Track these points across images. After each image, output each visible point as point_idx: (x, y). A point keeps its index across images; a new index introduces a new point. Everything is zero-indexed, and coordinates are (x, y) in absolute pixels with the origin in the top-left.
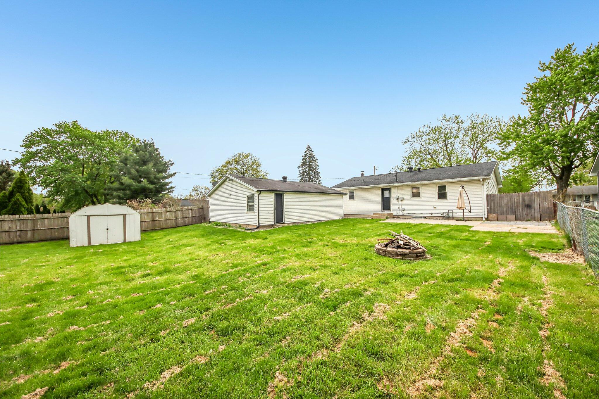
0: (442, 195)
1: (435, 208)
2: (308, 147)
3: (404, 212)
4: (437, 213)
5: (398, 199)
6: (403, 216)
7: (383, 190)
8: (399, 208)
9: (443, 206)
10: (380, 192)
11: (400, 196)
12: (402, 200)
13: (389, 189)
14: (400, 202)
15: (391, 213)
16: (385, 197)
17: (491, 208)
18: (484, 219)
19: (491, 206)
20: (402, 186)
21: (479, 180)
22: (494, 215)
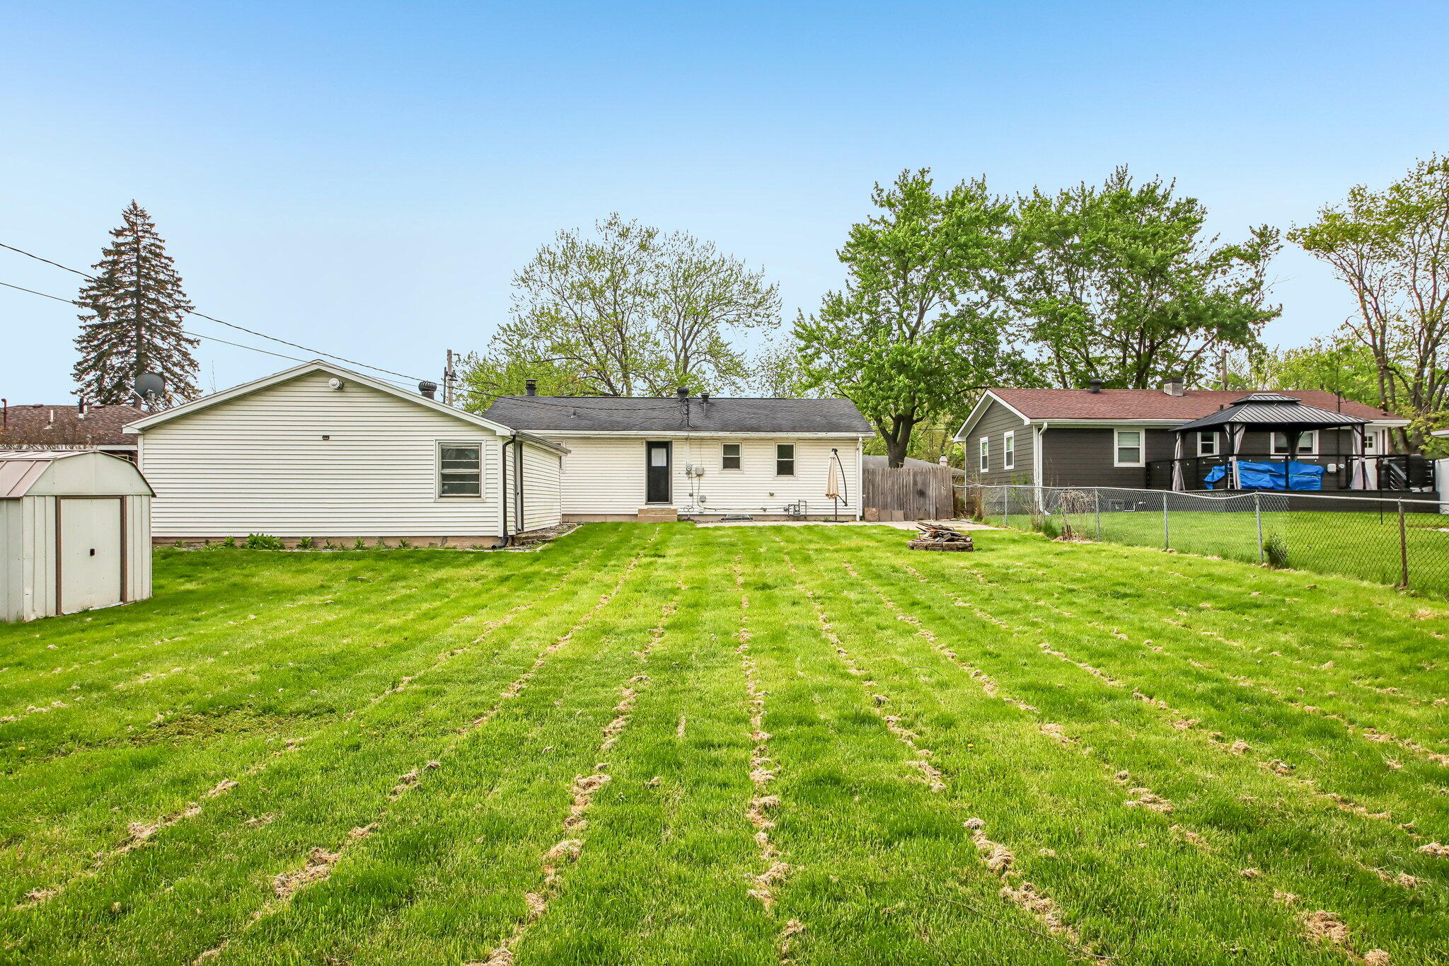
0: (785, 468)
1: (772, 495)
2: (135, 212)
3: (705, 505)
4: (775, 506)
5: (689, 473)
6: (701, 515)
7: (651, 445)
8: (691, 495)
9: (788, 492)
10: (642, 450)
11: (696, 465)
12: (699, 475)
13: (666, 445)
14: (695, 481)
15: (672, 507)
16: (654, 464)
17: (868, 497)
18: (858, 519)
19: (868, 493)
20: (702, 439)
21: (857, 439)
22: (874, 510)
